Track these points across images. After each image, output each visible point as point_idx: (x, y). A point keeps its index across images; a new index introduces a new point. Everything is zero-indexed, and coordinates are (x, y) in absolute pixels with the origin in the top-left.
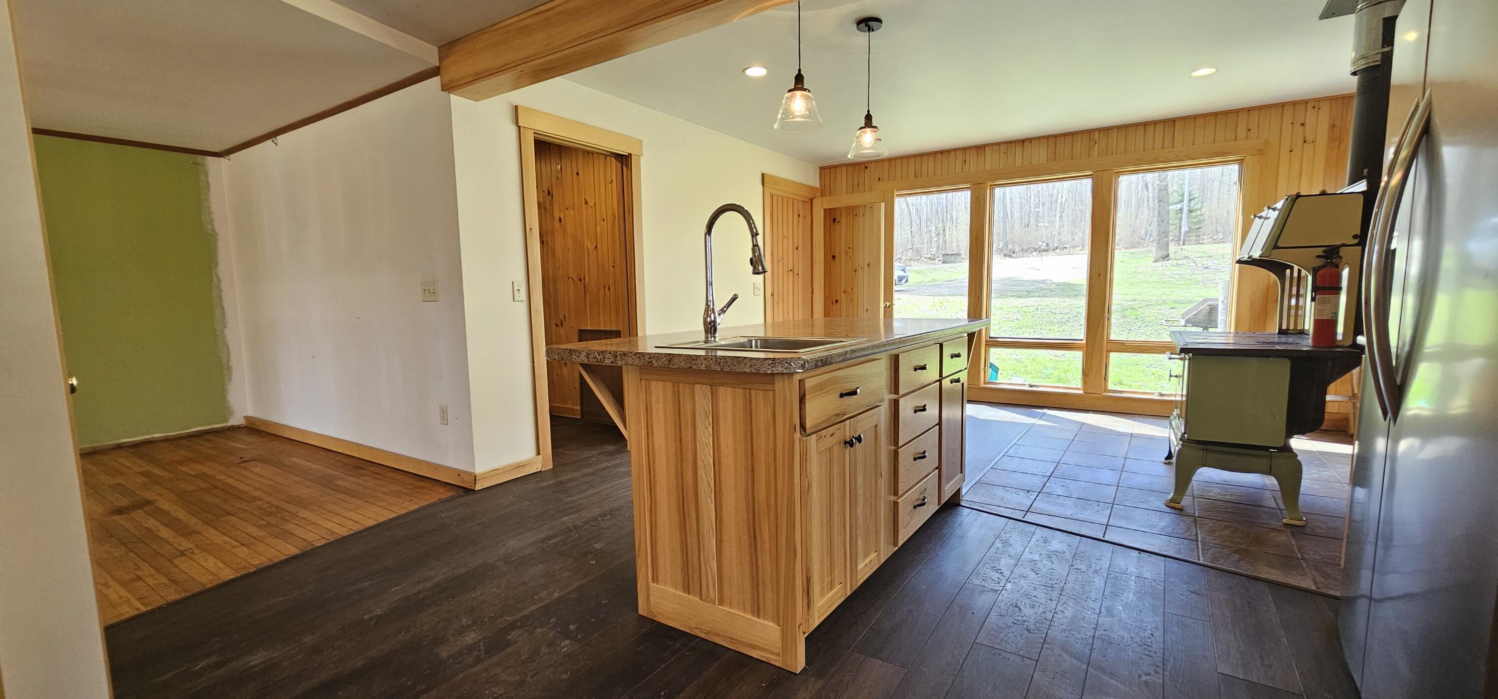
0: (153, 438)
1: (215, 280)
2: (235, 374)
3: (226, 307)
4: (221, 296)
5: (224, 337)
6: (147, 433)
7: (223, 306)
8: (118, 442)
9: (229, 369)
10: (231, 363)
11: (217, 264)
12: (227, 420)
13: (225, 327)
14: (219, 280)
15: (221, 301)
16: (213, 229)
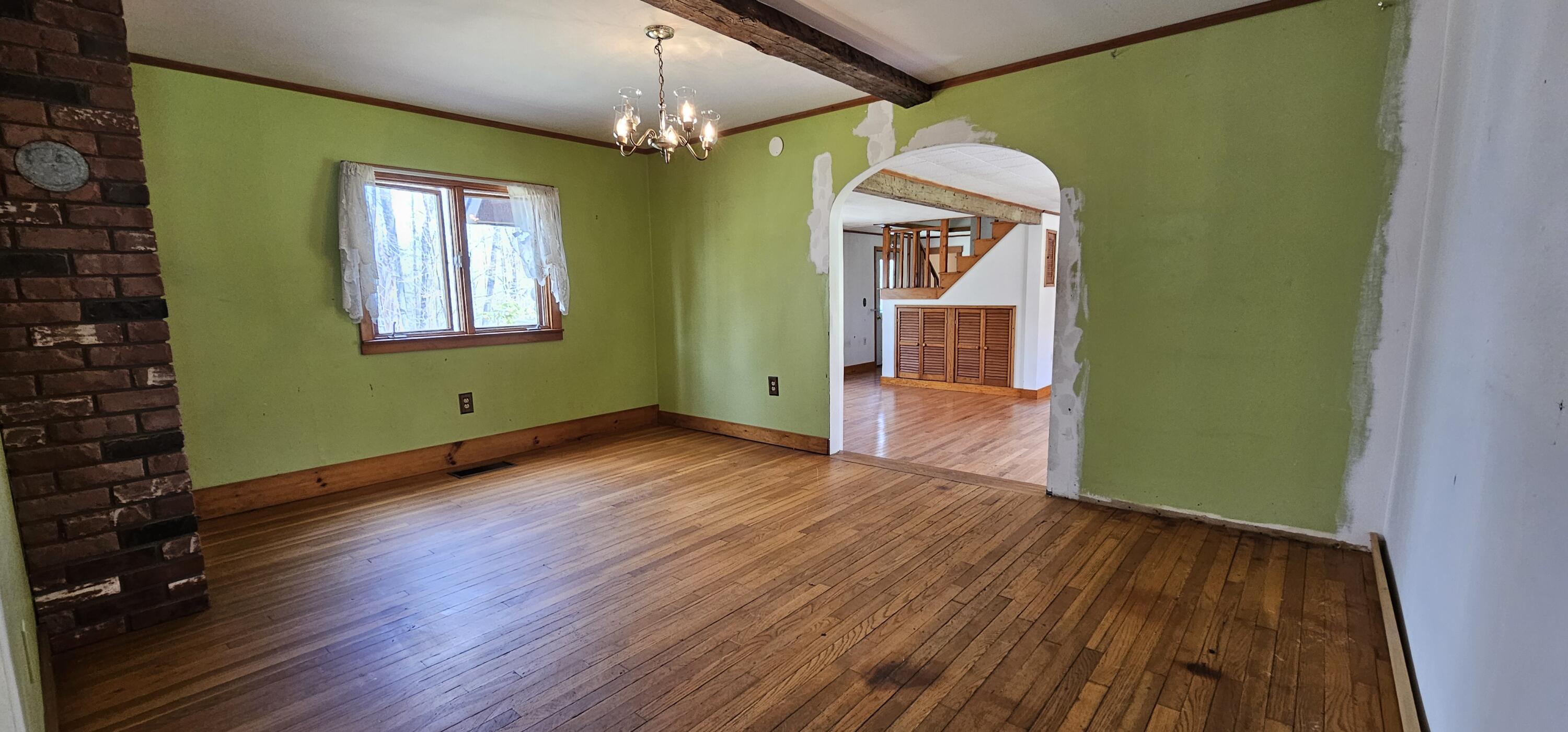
0: (1205, 517)
1: (1377, 248)
2: (1372, 446)
3: (1384, 308)
4: (1380, 284)
5: (1367, 367)
6: (1199, 506)
7: (1380, 306)
8: (1158, 507)
9: (1363, 433)
10: (1371, 422)
11: (1388, 215)
12: (1334, 530)
13: (1375, 348)
14: (1385, 249)
15: (1380, 293)
16: (1396, 140)
